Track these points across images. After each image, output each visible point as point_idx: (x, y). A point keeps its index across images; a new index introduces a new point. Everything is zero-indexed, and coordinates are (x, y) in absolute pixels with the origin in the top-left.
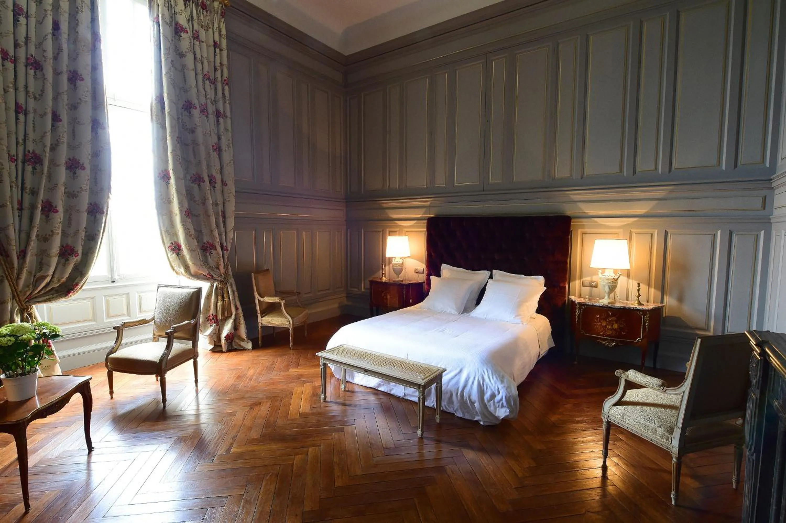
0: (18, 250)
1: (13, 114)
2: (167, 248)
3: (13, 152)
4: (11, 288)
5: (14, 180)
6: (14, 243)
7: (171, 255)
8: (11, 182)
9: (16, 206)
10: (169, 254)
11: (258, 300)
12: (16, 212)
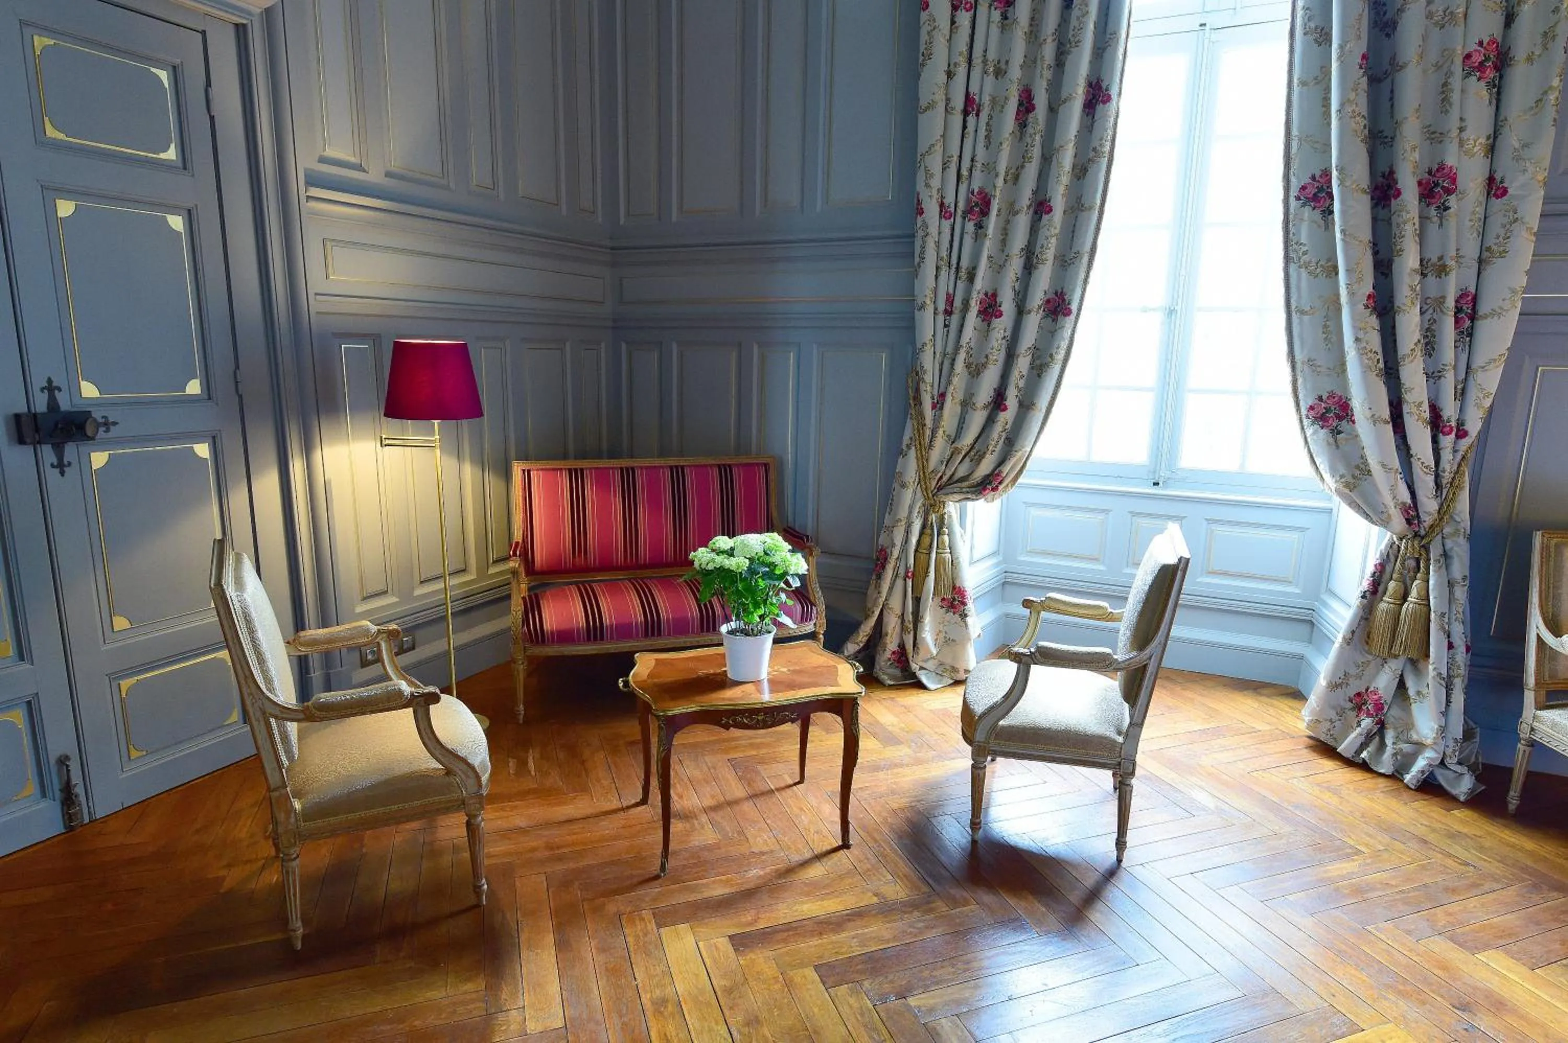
0: (936, 393)
1: (957, 119)
2: (1304, 411)
3: (950, 200)
4: (917, 463)
5: (944, 254)
6: (928, 378)
7: (1315, 433)
8: (939, 258)
9: (942, 306)
10: (1309, 432)
11: (1539, 638)
12: (941, 318)
